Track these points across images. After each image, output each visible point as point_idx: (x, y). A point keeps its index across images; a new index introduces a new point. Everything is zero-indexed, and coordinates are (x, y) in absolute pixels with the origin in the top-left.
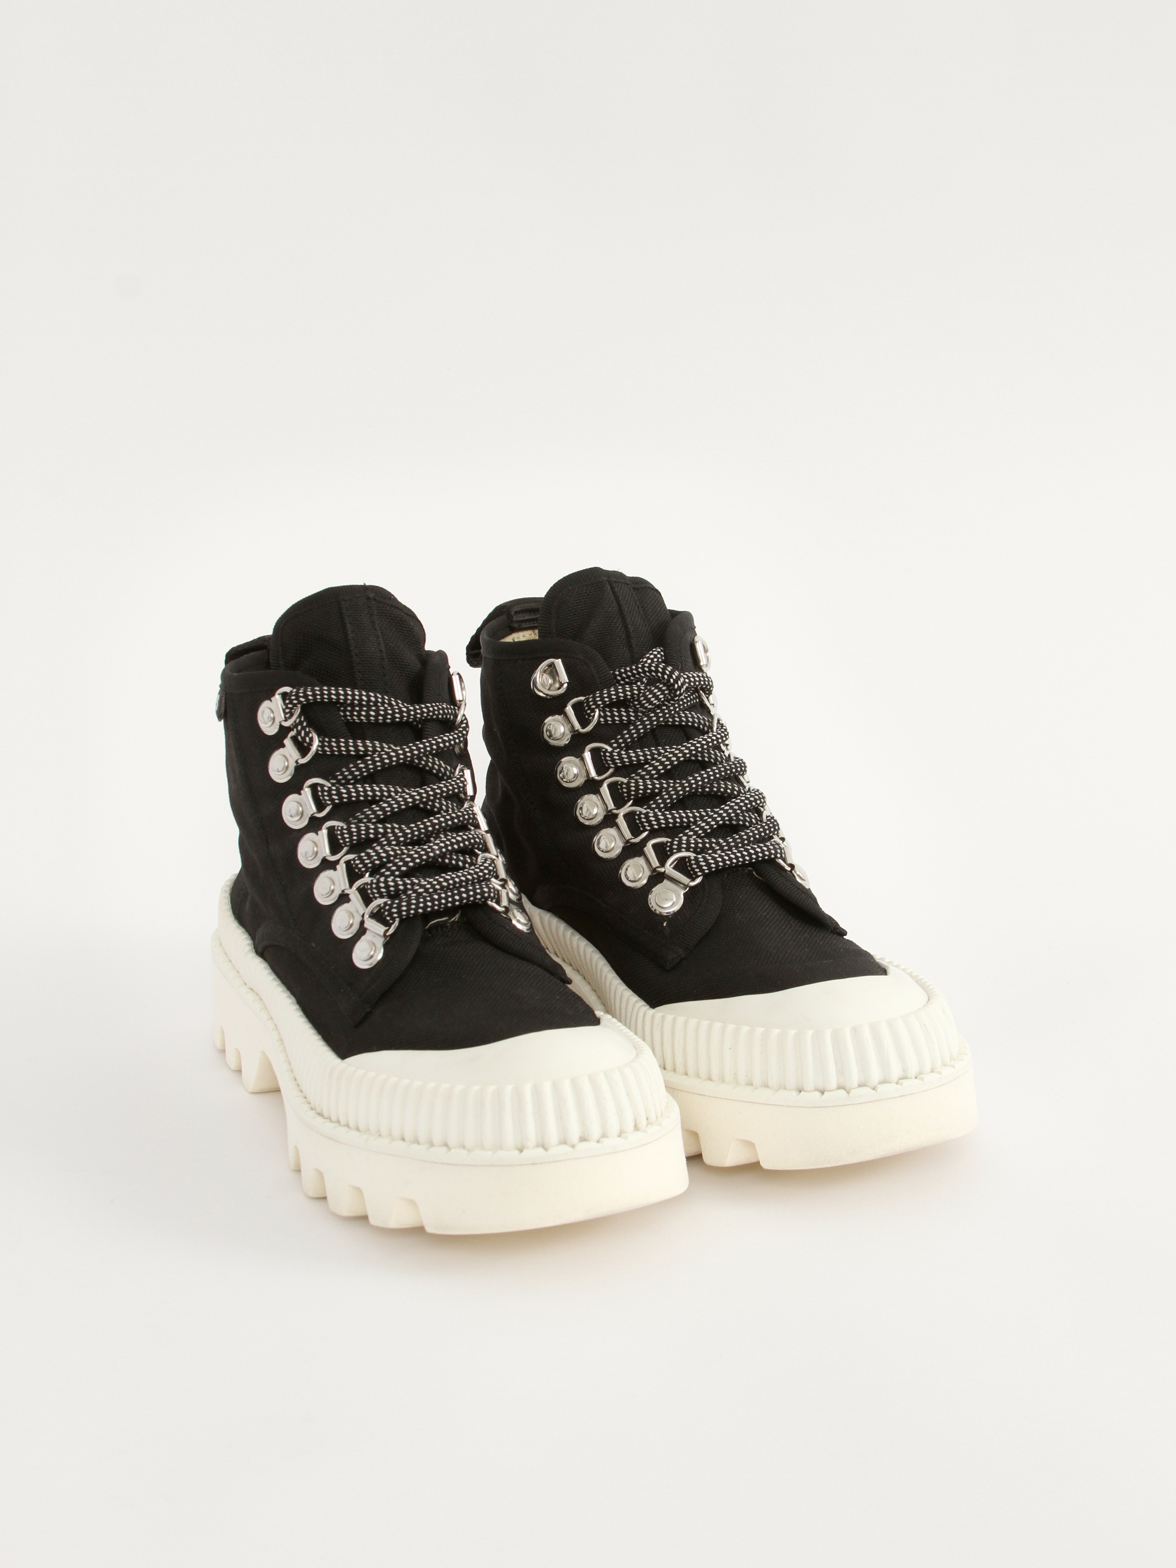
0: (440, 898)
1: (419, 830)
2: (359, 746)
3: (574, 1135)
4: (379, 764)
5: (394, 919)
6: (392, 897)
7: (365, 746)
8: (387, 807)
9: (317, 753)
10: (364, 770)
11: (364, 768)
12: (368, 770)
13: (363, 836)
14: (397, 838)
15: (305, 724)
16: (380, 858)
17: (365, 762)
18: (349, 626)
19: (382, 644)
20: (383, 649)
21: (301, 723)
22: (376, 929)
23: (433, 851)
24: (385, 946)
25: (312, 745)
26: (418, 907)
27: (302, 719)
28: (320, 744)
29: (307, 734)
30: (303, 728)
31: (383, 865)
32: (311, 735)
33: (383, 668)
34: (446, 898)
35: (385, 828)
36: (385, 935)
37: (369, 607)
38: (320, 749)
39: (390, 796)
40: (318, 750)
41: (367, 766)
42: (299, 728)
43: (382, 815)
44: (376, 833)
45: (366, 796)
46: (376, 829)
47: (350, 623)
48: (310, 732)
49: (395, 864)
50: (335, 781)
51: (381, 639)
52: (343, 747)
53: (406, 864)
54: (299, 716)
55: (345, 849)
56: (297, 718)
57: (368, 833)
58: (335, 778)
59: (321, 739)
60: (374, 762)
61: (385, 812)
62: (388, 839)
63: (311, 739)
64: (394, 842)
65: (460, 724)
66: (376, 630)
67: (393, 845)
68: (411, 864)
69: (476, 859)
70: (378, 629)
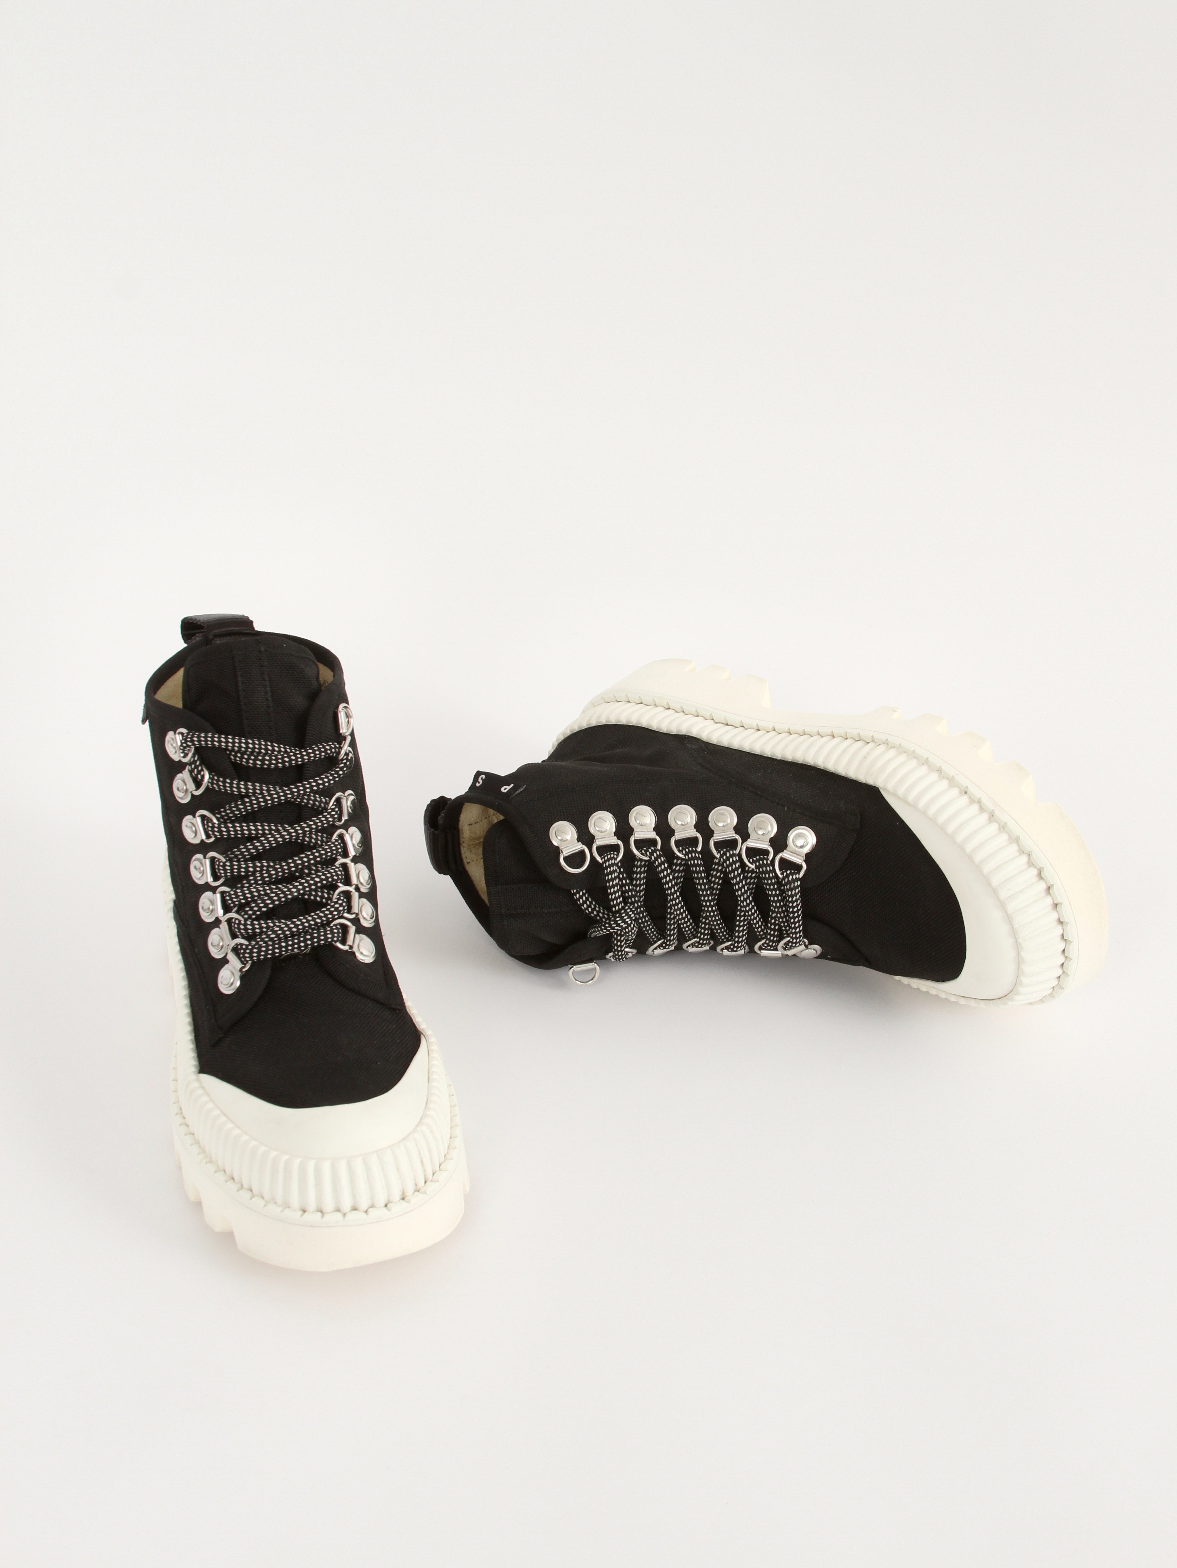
0: (287, 945)
1: (283, 870)
2: (241, 788)
3: (346, 1205)
4: (255, 806)
5: (247, 961)
6: (249, 938)
7: (247, 788)
8: (260, 846)
9: (207, 788)
10: (243, 810)
11: (243, 808)
12: (246, 810)
13: (235, 874)
14: (263, 878)
15: (198, 763)
16: (246, 898)
17: (244, 803)
18: (240, 679)
19: (269, 695)
20: (270, 699)
21: (194, 762)
22: (234, 963)
23: (291, 893)
24: (242, 978)
25: (203, 781)
26: (267, 954)
27: (196, 759)
28: (210, 781)
29: (199, 772)
30: (197, 767)
31: (248, 904)
32: (202, 773)
33: (269, 714)
34: (292, 945)
35: (255, 867)
36: (241, 970)
37: (260, 659)
38: (210, 785)
39: (264, 835)
40: (208, 786)
41: (245, 807)
42: (193, 766)
43: (255, 852)
44: (247, 871)
45: (243, 834)
46: (247, 867)
47: (241, 676)
48: (202, 770)
49: (257, 905)
50: (219, 816)
51: (269, 689)
52: (228, 787)
53: (266, 905)
54: (194, 756)
55: (222, 880)
56: (192, 757)
57: (239, 872)
58: (220, 813)
59: (211, 776)
60: (252, 805)
61: (257, 850)
62: (255, 879)
63: (203, 777)
64: (260, 882)
65: (342, 760)
66: (264, 680)
67: (259, 885)
68: (271, 906)
69: (333, 895)
70: (267, 679)
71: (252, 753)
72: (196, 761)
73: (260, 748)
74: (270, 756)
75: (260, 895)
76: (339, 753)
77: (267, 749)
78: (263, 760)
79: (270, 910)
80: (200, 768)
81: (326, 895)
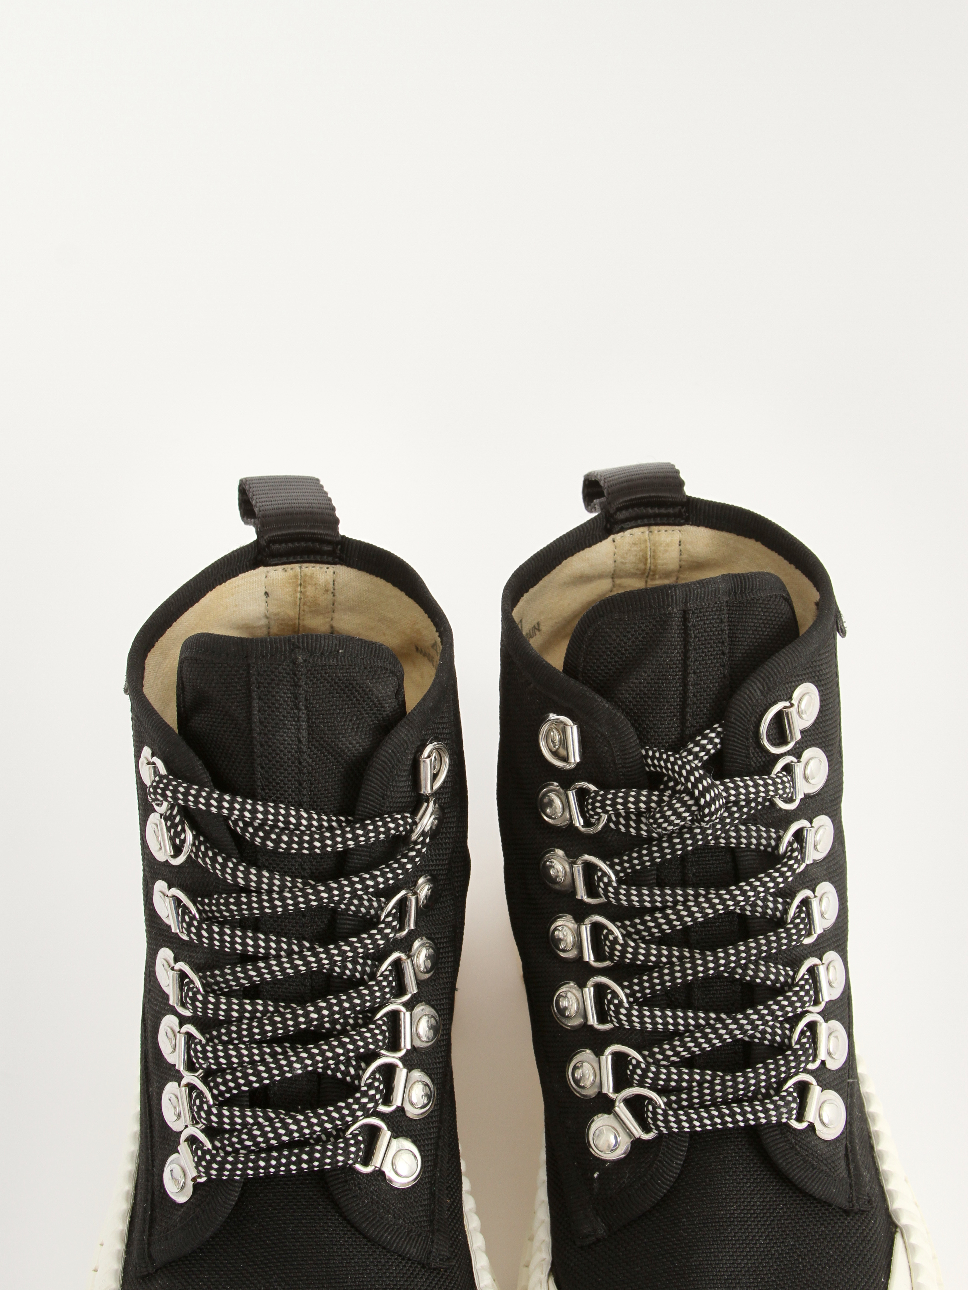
2: (239, 877)
5: (203, 1174)
7: (247, 879)
14: (251, 1035)
15: (177, 819)
18: (256, 704)
19: (304, 733)
20: (304, 738)
22: (187, 1161)
27: (175, 812)
28: (194, 851)
32: (183, 837)
36: (193, 1178)
38: (193, 856)
41: (240, 910)
45: (233, 948)
47: (260, 698)
49: (235, 1080)
51: (304, 723)
52: (219, 869)
56: (167, 810)
57: (216, 1013)
58: (202, 904)
59: (196, 845)
64: (246, 1039)
65: (416, 843)
66: (297, 708)
67: (244, 1043)
68: (256, 1085)
69: (364, 1071)
70: (303, 708)
71: (261, 826)
72: (175, 817)
73: (276, 820)
74: (291, 834)
75: (241, 1063)
76: (412, 831)
77: (286, 822)
78: (277, 842)
79: (253, 1091)
80: (179, 828)
81: (352, 1071)
